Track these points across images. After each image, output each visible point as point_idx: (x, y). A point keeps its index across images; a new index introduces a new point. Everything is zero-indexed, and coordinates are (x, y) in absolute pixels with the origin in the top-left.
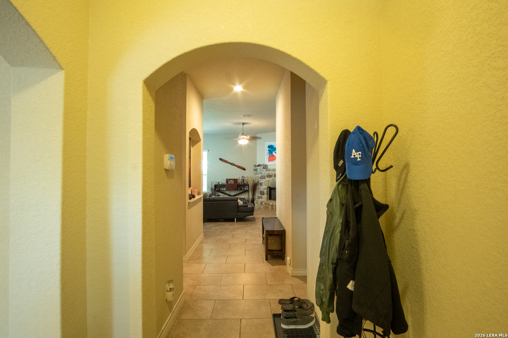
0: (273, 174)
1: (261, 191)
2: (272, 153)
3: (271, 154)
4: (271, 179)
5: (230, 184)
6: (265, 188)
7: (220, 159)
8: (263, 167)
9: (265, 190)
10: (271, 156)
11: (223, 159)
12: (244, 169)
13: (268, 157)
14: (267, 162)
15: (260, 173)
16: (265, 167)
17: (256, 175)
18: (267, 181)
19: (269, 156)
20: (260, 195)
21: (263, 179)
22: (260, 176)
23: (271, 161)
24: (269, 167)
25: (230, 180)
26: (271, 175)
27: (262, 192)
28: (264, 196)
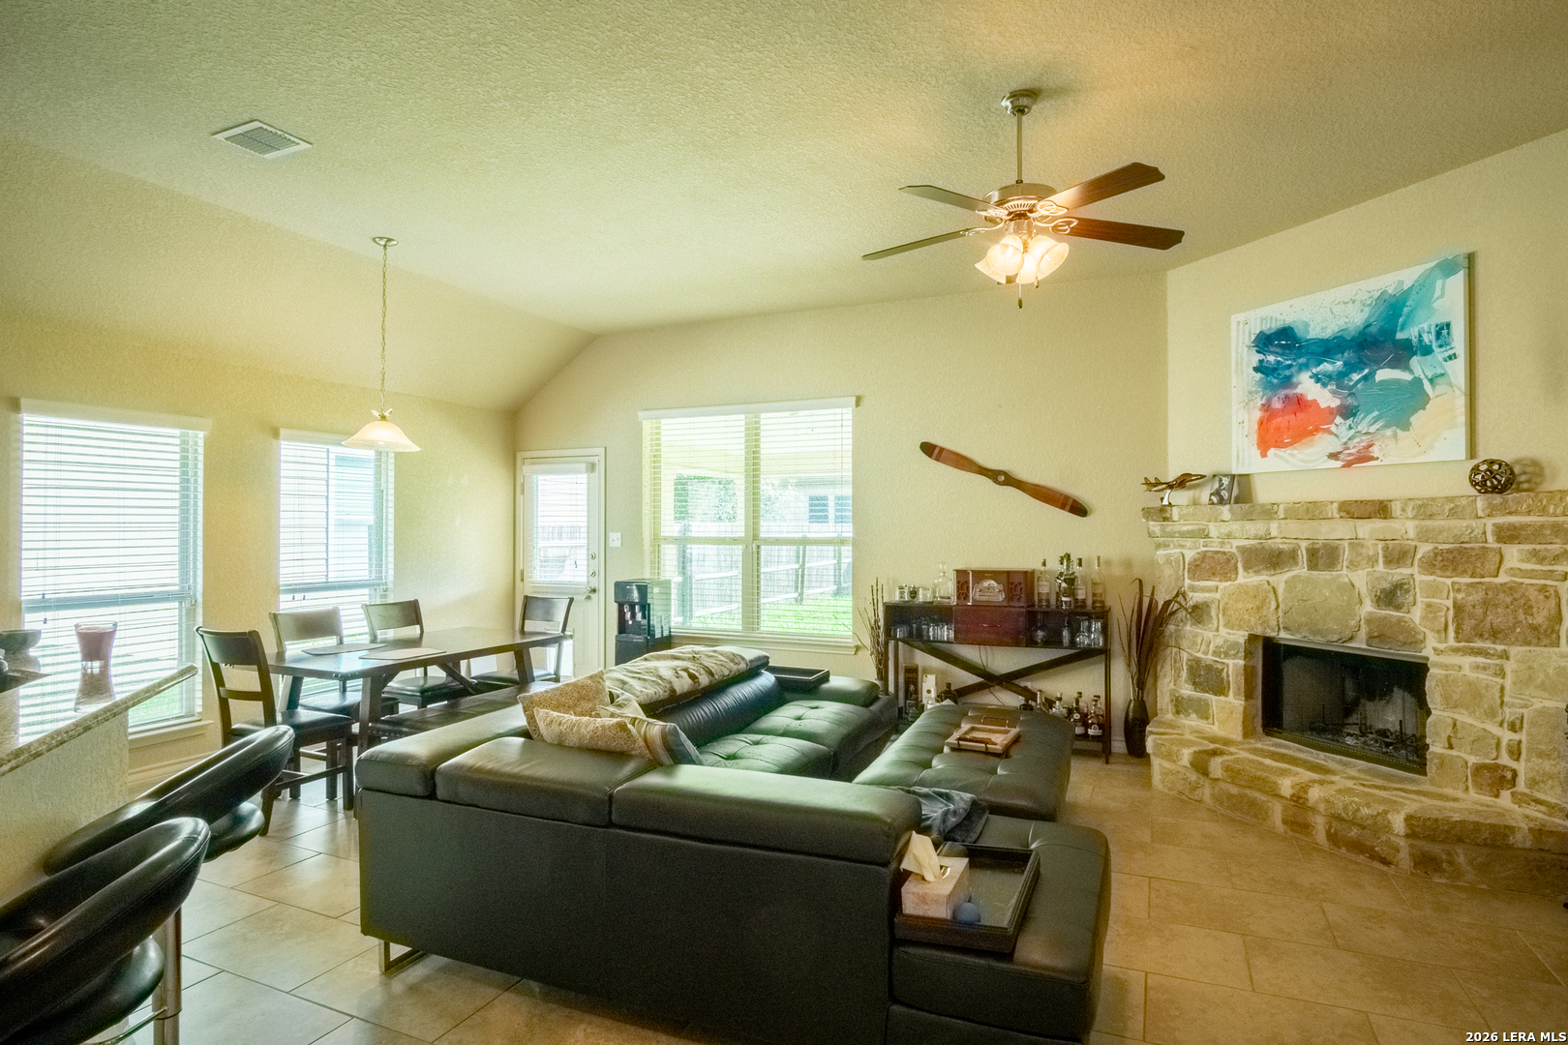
0: (1304, 545)
1: (1198, 661)
2: (1287, 382)
3: (1283, 393)
4: (1281, 579)
5: (977, 606)
6: (1235, 645)
7: (928, 449)
8: (1217, 493)
9: (1227, 655)
10: (1277, 405)
11: (942, 450)
12: (1078, 509)
13: (1257, 414)
14: (1243, 456)
15: (1192, 534)
16: (1237, 491)
17: (1158, 546)
18: (1243, 589)
19: (1266, 407)
20: (1187, 691)
21: (1213, 574)
22: (1190, 555)
23: (1279, 445)
24: (1263, 494)
25: (980, 575)
26: (1280, 553)
27: (1209, 668)
28: (1222, 698)
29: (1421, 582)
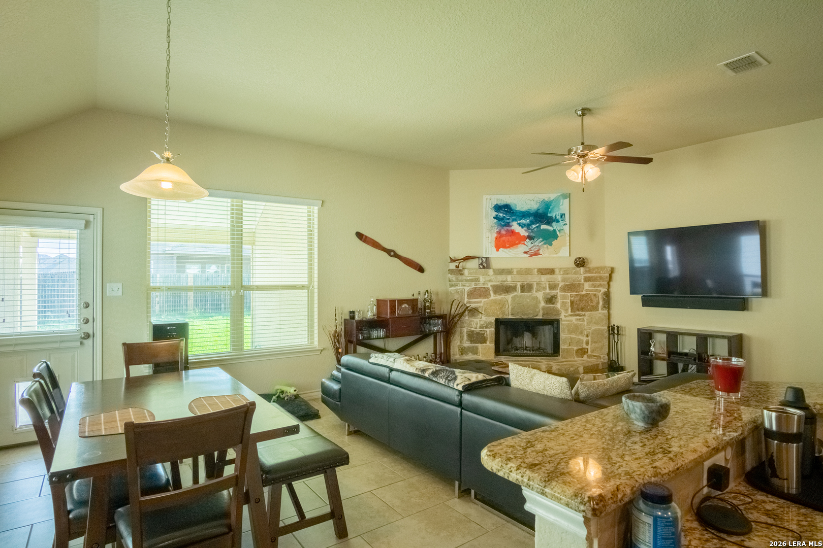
0: (519, 284)
1: (472, 332)
2: (508, 225)
3: (506, 228)
4: (509, 297)
5: (401, 318)
6: (490, 323)
8: (482, 264)
9: (486, 327)
10: (503, 232)
11: (366, 237)
12: (421, 270)
13: (495, 235)
14: (487, 248)
15: (472, 280)
16: (485, 264)
17: (452, 286)
18: (495, 301)
19: (499, 233)
20: (467, 344)
21: (480, 296)
22: (467, 289)
23: (505, 247)
24: (495, 265)
25: (401, 302)
26: (510, 287)
27: (478, 334)
28: (484, 344)
29: (560, 295)
